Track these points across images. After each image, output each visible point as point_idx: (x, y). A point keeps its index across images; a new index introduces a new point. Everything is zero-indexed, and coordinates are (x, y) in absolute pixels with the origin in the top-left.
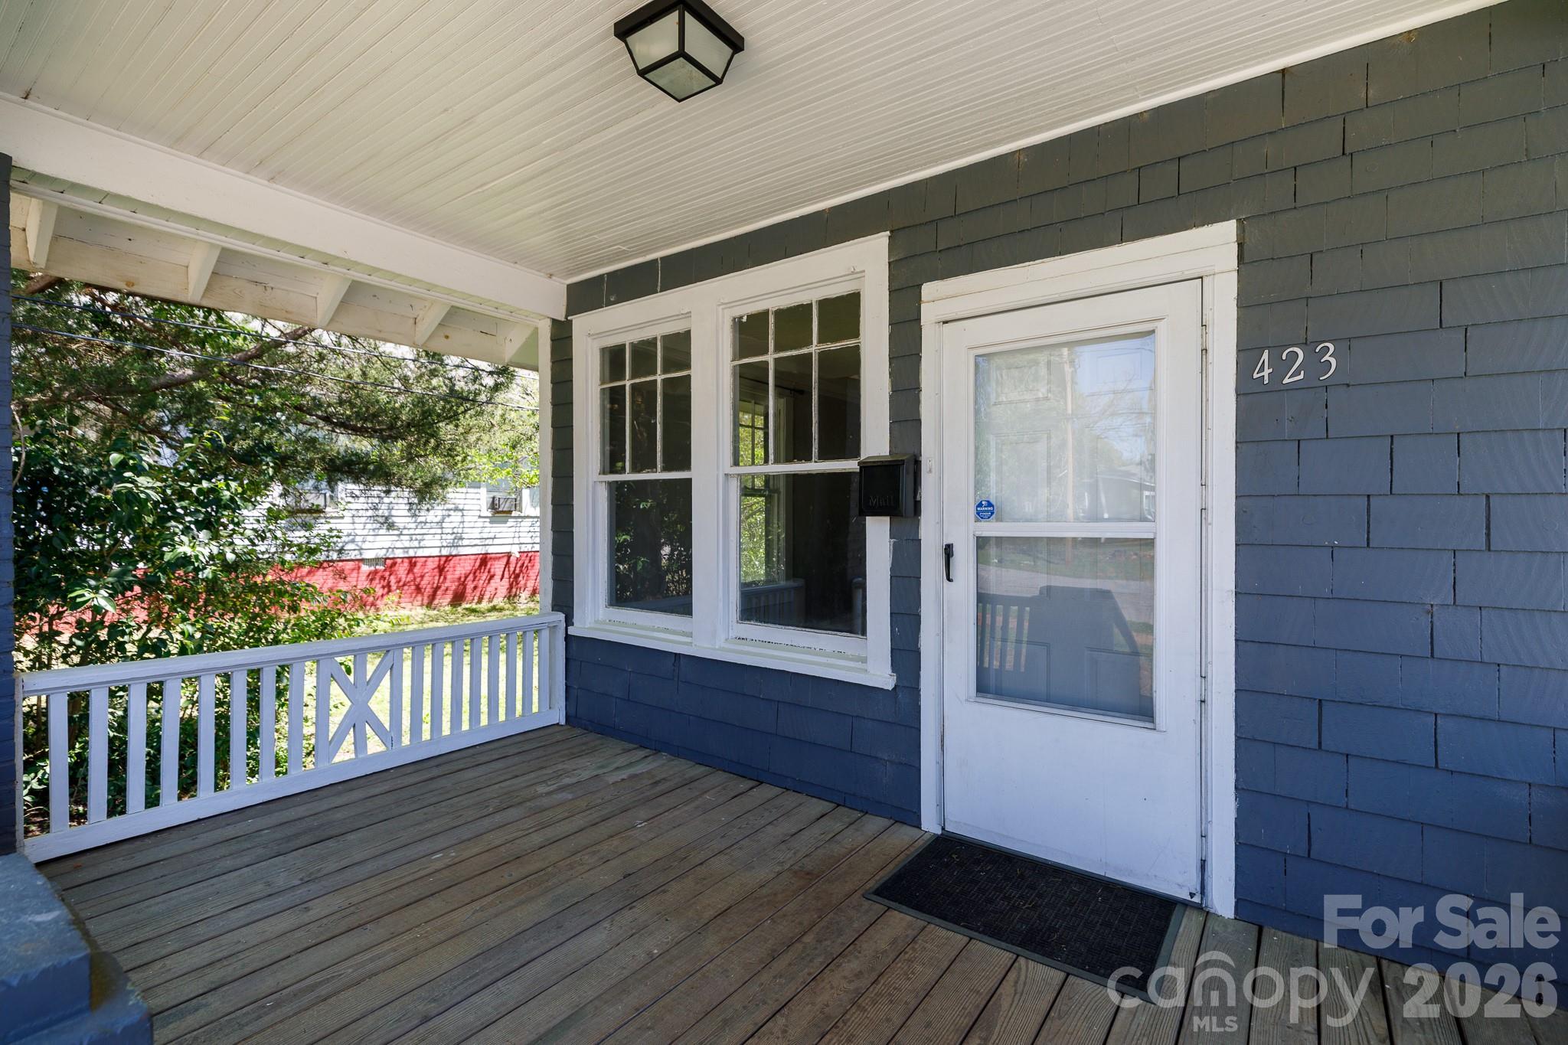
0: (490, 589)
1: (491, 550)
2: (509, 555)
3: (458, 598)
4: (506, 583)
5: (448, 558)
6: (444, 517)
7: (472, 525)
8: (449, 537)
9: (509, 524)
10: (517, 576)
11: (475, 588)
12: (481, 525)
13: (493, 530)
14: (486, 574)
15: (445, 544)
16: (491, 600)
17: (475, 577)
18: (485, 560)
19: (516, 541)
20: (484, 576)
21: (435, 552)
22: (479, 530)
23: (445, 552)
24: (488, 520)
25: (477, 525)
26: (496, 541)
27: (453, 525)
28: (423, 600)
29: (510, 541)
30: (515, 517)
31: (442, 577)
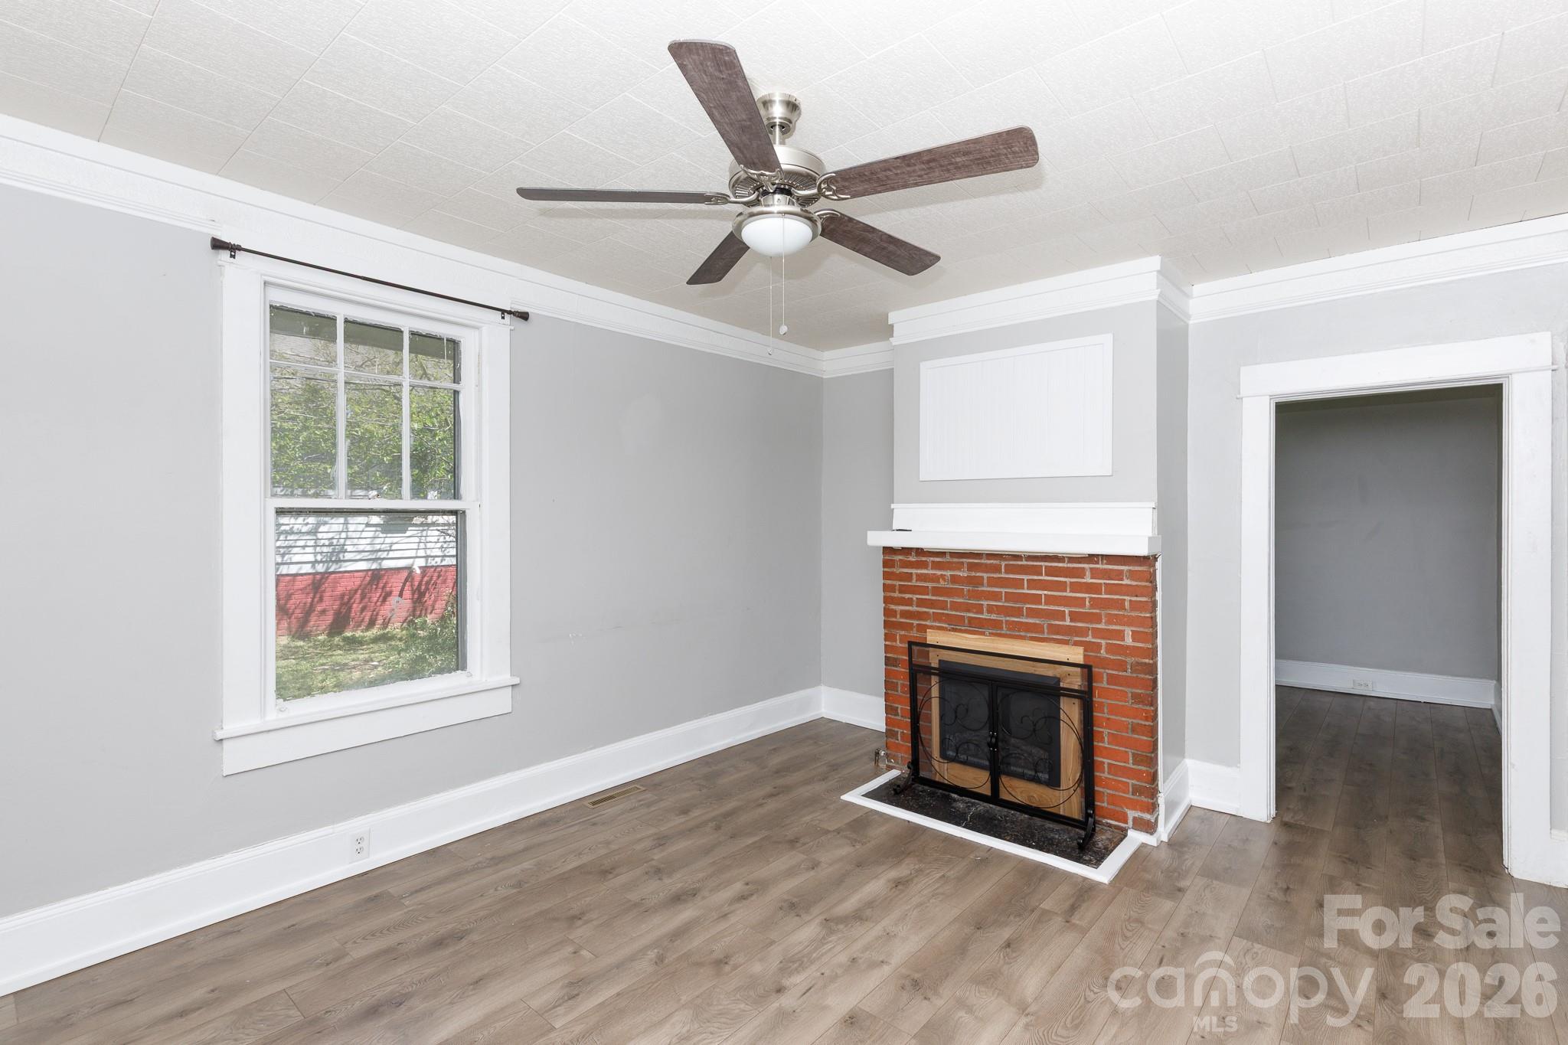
0: (385, 611)
1: (387, 564)
2: (409, 569)
3: (338, 625)
4: (406, 603)
5: (326, 575)
6: (318, 525)
7: (358, 535)
8: (325, 549)
9: (408, 533)
10: (422, 595)
11: (363, 609)
12: (371, 534)
13: (388, 540)
14: (380, 591)
15: (319, 557)
16: (385, 625)
17: (363, 597)
18: (376, 576)
19: (421, 553)
20: (375, 596)
21: (307, 569)
22: (368, 541)
23: (320, 568)
24: (379, 529)
25: (364, 535)
26: (392, 554)
27: (330, 535)
28: (289, 624)
29: (412, 553)
30: (416, 525)
31: (318, 596)
